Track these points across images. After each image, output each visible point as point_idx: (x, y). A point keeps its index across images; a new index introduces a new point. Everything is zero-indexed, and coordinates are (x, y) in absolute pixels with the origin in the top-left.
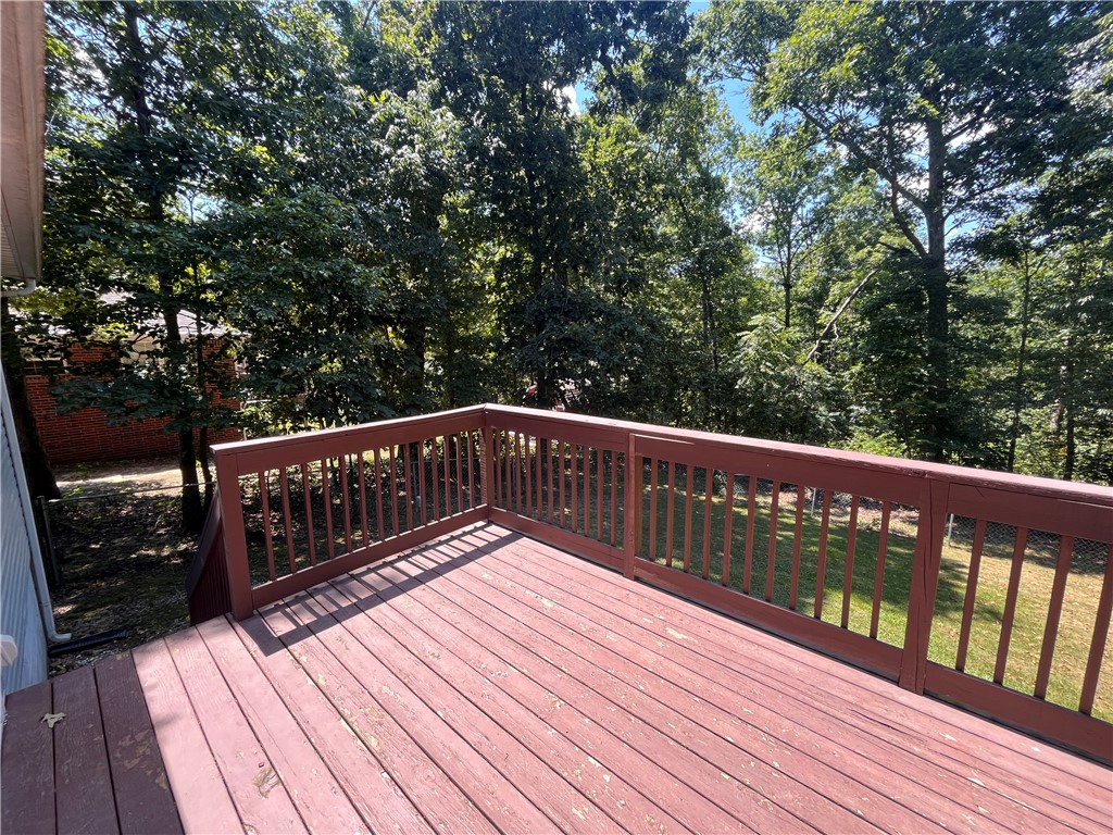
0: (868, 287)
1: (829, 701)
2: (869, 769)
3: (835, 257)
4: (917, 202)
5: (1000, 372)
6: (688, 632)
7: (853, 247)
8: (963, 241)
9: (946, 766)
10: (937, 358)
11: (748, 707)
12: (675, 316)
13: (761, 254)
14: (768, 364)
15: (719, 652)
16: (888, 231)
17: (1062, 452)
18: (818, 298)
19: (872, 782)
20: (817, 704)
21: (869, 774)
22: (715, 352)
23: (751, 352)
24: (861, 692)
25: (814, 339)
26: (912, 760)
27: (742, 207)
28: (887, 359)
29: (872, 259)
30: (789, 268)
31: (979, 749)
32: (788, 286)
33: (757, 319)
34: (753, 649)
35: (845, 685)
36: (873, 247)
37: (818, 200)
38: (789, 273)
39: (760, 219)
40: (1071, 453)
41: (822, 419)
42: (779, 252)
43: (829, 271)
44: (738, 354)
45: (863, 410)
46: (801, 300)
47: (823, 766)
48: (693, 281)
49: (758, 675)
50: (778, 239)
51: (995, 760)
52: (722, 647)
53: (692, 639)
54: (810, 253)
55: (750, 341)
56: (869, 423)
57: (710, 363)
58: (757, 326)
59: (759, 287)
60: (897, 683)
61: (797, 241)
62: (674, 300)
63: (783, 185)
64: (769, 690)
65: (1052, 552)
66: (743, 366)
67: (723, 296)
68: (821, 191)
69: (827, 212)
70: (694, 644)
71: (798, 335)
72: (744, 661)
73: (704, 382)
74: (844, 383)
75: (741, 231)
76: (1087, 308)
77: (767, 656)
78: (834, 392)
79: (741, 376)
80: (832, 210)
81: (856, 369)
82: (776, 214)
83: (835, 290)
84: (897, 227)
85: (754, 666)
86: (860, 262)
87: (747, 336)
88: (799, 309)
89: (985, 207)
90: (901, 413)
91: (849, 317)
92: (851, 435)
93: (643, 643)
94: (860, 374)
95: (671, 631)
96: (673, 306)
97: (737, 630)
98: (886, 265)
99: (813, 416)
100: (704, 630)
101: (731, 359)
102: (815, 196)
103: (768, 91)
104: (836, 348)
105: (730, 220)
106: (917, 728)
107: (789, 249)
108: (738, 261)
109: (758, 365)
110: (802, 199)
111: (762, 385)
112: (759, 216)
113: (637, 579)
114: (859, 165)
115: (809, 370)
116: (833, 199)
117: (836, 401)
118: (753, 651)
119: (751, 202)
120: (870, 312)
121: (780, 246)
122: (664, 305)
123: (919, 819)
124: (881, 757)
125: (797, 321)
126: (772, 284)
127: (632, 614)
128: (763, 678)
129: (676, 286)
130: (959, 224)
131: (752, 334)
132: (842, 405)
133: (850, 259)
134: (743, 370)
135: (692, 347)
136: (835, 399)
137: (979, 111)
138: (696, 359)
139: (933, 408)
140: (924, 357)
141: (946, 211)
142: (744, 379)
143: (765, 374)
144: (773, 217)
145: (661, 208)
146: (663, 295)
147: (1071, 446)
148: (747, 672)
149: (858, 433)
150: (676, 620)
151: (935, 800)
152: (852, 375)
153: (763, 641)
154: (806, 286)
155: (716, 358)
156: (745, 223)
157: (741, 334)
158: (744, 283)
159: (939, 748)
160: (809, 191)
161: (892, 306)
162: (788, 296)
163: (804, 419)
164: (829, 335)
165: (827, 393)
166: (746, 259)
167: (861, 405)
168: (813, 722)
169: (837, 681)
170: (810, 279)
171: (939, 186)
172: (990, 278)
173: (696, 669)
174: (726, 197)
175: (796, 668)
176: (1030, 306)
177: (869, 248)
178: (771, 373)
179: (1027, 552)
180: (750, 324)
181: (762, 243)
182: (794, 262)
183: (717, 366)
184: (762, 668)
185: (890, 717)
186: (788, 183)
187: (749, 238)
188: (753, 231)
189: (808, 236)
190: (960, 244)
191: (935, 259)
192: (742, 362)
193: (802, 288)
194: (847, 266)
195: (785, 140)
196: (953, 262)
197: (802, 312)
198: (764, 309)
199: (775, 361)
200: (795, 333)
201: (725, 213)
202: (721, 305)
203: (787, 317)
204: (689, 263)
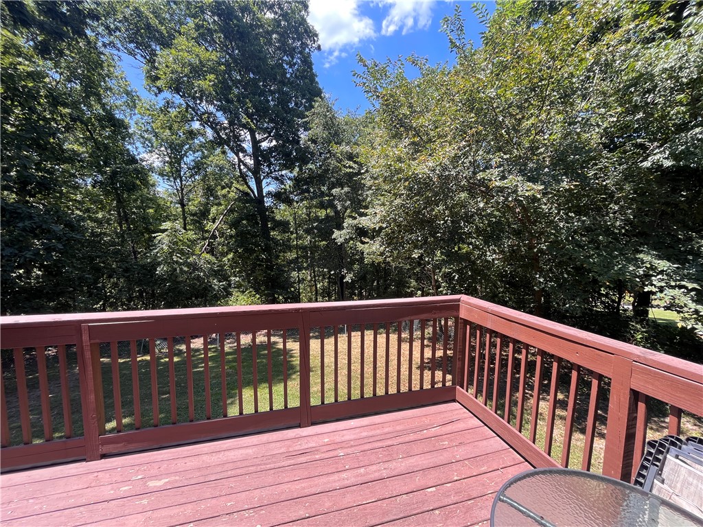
0: (231, 211)
1: (274, 460)
2: (303, 485)
3: (209, 191)
4: (249, 169)
5: (292, 255)
6: (168, 474)
7: (219, 187)
8: (271, 193)
9: (330, 456)
10: (267, 249)
11: (230, 501)
12: (90, 218)
13: (162, 181)
14: (178, 255)
15: (198, 474)
16: (238, 182)
17: (314, 288)
18: (204, 214)
19: (307, 492)
20: (268, 466)
21: (304, 488)
22: (133, 247)
23: (166, 248)
24: (287, 442)
25: (204, 239)
26: (317, 464)
27: (144, 147)
28: (246, 250)
29: (230, 195)
30: (182, 193)
31: (338, 438)
32: (183, 205)
33: (166, 225)
34: (221, 456)
35: (278, 444)
36: (230, 189)
37: (195, 155)
38: (183, 197)
39: (158, 158)
40: (316, 288)
41: (216, 287)
42: (175, 182)
43: (208, 199)
44: (154, 249)
45: (237, 279)
46: (193, 215)
47: (283, 504)
48: (107, 194)
49: (229, 473)
50: (173, 174)
51: (343, 439)
52: (199, 469)
53: (173, 478)
54: (194, 187)
55: (163, 240)
56: (239, 286)
57: (129, 255)
58: (167, 230)
59: (163, 203)
60: (300, 426)
61: (186, 177)
62: (88, 205)
63: (173, 140)
64: (240, 478)
65: (318, 332)
66: (159, 257)
67: (134, 207)
68: (198, 151)
69: (202, 164)
70: (176, 481)
71: (194, 236)
72: (219, 469)
73: (126, 270)
74: (225, 265)
75: (144, 163)
76: (316, 228)
77: (232, 455)
78: (219, 270)
79: (159, 264)
80: (205, 163)
81: (230, 256)
82: (170, 157)
83: (213, 210)
84: (242, 181)
85: (225, 468)
86: (224, 196)
87: (160, 236)
88: (192, 220)
89: (276, 179)
90: (256, 279)
91: (223, 226)
92: (231, 295)
93: (126, 512)
94: (233, 259)
95: (153, 484)
96: (88, 210)
97: (206, 449)
98: (239, 199)
99: (211, 286)
100: (181, 465)
101: (150, 252)
102: (194, 153)
103: (159, 76)
104: (219, 244)
105: (136, 153)
106: (314, 445)
107: (181, 181)
108: (146, 183)
109: (171, 256)
110: (186, 152)
111: (176, 269)
112: (157, 156)
113: (104, 456)
114: (219, 142)
115: (204, 259)
116: (204, 157)
117: (221, 276)
118: (222, 457)
119: (150, 145)
120: (235, 224)
121: (175, 179)
122: (78, 209)
123: (330, 494)
124: (306, 474)
125: (191, 228)
126: (171, 202)
127: (108, 492)
128: (233, 473)
129: (88, 194)
130: (268, 184)
131: (164, 235)
132: (225, 278)
133: (219, 193)
134: (160, 260)
135: (113, 244)
136: (220, 274)
137: (269, 133)
138: (117, 252)
139: (269, 274)
140: (262, 248)
141: (262, 177)
142: (162, 266)
143: (177, 262)
144: (167, 159)
145: (68, 129)
146: (75, 200)
147: (316, 285)
148: (222, 476)
149: (235, 293)
150: (154, 472)
151: (332, 478)
152: (229, 259)
153: (226, 445)
154: (194, 206)
155: (135, 253)
156: (147, 158)
157: (155, 235)
158: (151, 200)
159: (325, 449)
160: (190, 148)
161: (244, 222)
162: (183, 211)
163: (205, 289)
164: (214, 237)
165: (215, 271)
166: (151, 182)
167: (236, 276)
168: (270, 480)
169: (273, 445)
170: (196, 202)
171: (257, 163)
172: (282, 212)
173: (183, 501)
174: (130, 136)
175: (250, 451)
176: (298, 226)
177: (228, 189)
178: (181, 261)
179: (311, 335)
180: (161, 228)
181: (161, 174)
182: (185, 190)
183: (136, 258)
184: (230, 466)
185: (302, 448)
186: (176, 140)
187: (152, 169)
188: (155, 165)
189: (191, 176)
190: (269, 193)
191: (260, 200)
192: (158, 255)
193: (192, 207)
194: (216, 197)
195: (173, 112)
196: (268, 202)
197: (194, 222)
198: (167, 218)
199: (182, 252)
200: (191, 235)
201: (129, 147)
202: (134, 213)
203: (185, 224)
204: (100, 178)
